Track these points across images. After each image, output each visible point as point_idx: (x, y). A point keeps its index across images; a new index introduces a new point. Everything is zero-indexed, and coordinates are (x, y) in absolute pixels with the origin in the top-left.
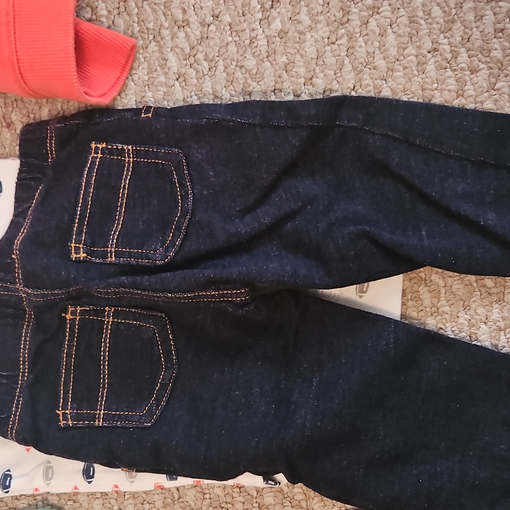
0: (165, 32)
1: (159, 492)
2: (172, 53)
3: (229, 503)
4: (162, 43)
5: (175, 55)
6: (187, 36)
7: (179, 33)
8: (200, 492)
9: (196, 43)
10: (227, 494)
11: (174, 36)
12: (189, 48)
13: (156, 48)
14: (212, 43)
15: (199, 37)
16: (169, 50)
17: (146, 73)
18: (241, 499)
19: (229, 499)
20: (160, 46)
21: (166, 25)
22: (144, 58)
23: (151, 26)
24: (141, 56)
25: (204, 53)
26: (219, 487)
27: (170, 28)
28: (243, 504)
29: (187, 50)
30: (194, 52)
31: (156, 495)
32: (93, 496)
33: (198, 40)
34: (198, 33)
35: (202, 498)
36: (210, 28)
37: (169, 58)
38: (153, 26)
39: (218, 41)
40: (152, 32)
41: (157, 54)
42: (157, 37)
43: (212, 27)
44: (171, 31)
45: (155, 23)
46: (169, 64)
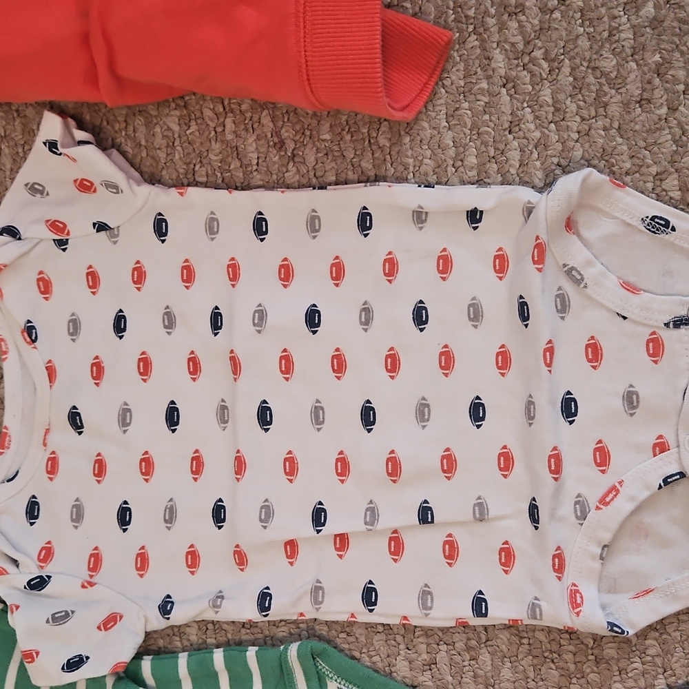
0: (491, 21)
1: (460, 631)
2: (499, 50)
3: (555, 653)
4: (486, 36)
5: (503, 52)
6: (521, 26)
7: (509, 23)
8: (515, 635)
9: (532, 36)
10: (553, 640)
11: (502, 27)
12: (522, 43)
13: (477, 43)
14: (555, 35)
15: (538, 28)
16: (495, 45)
17: (462, 77)
18: (571, 648)
19: (555, 647)
20: (483, 41)
21: (493, 11)
22: (460, 56)
23: (471, 13)
24: (455, 54)
25: (543, 50)
26: (543, 630)
27: (498, 15)
28: (574, 655)
29: (521, 46)
30: (531, 48)
31: (457, 634)
32: (373, 629)
33: (535, 32)
34: (536, 22)
35: (518, 642)
36: (554, 15)
37: (495, 56)
38: (474, 13)
39: (564, 33)
40: (472, 21)
41: (478, 51)
42: (480, 28)
43: (557, 15)
44: (498, 20)
45: (476, 9)
46: (493, 65)
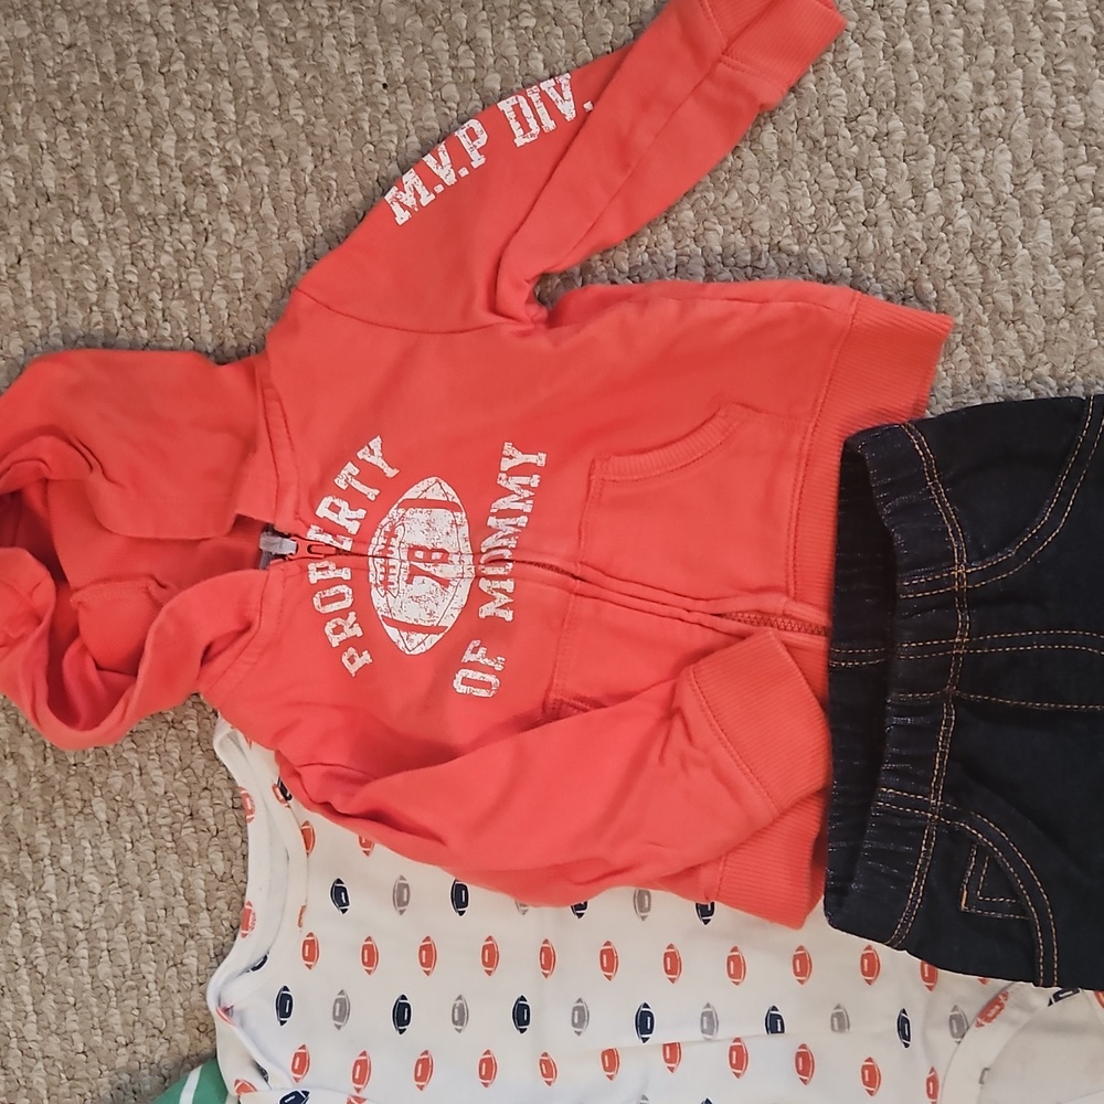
0: (984, 331)
2: (994, 364)
4: (978, 348)
5: (1000, 367)
6: (1022, 338)
7: (1007, 333)
9: (1037, 349)
11: (997, 338)
12: (1023, 357)
13: (967, 356)
14: (1063, 348)
15: (1043, 339)
16: (990, 358)
17: (950, 396)
20: (974, 353)
21: (985, 318)
22: (946, 371)
23: (960, 320)
24: (940, 368)
25: (1049, 366)
27: (993, 324)
29: (1022, 360)
30: (1034, 362)
33: (1039, 344)
34: (1040, 333)
36: (1061, 325)
37: (990, 372)
38: (964, 321)
39: (1075, 347)
40: (960, 329)
41: (969, 365)
42: (970, 338)
43: (1065, 324)
44: (993, 329)
45: (966, 316)
46: (988, 381)
